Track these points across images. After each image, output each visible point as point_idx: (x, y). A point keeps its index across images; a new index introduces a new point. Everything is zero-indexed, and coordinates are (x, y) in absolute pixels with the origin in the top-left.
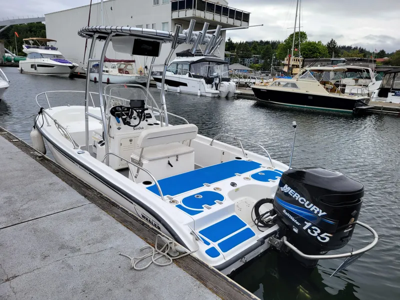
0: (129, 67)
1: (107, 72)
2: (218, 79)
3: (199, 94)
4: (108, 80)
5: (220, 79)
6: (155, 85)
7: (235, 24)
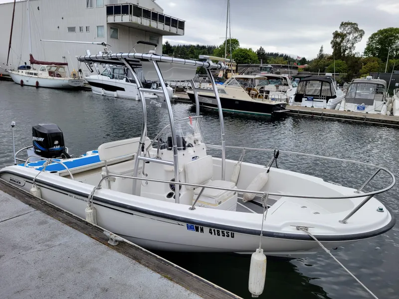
0: (61, 70)
1: (35, 74)
2: (156, 85)
3: (137, 99)
4: (37, 83)
5: (157, 84)
6: (91, 88)
7: (172, 31)
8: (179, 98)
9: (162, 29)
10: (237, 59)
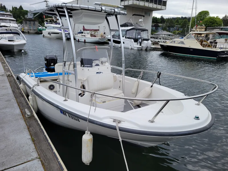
0: (96, 33)
1: (85, 36)
2: (141, 39)
3: (130, 48)
4: (85, 40)
5: (142, 39)
6: (108, 43)
7: (158, 8)
8: (155, 48)
9: (152, 7)
10: (207, 24)
